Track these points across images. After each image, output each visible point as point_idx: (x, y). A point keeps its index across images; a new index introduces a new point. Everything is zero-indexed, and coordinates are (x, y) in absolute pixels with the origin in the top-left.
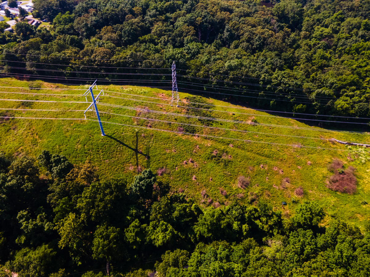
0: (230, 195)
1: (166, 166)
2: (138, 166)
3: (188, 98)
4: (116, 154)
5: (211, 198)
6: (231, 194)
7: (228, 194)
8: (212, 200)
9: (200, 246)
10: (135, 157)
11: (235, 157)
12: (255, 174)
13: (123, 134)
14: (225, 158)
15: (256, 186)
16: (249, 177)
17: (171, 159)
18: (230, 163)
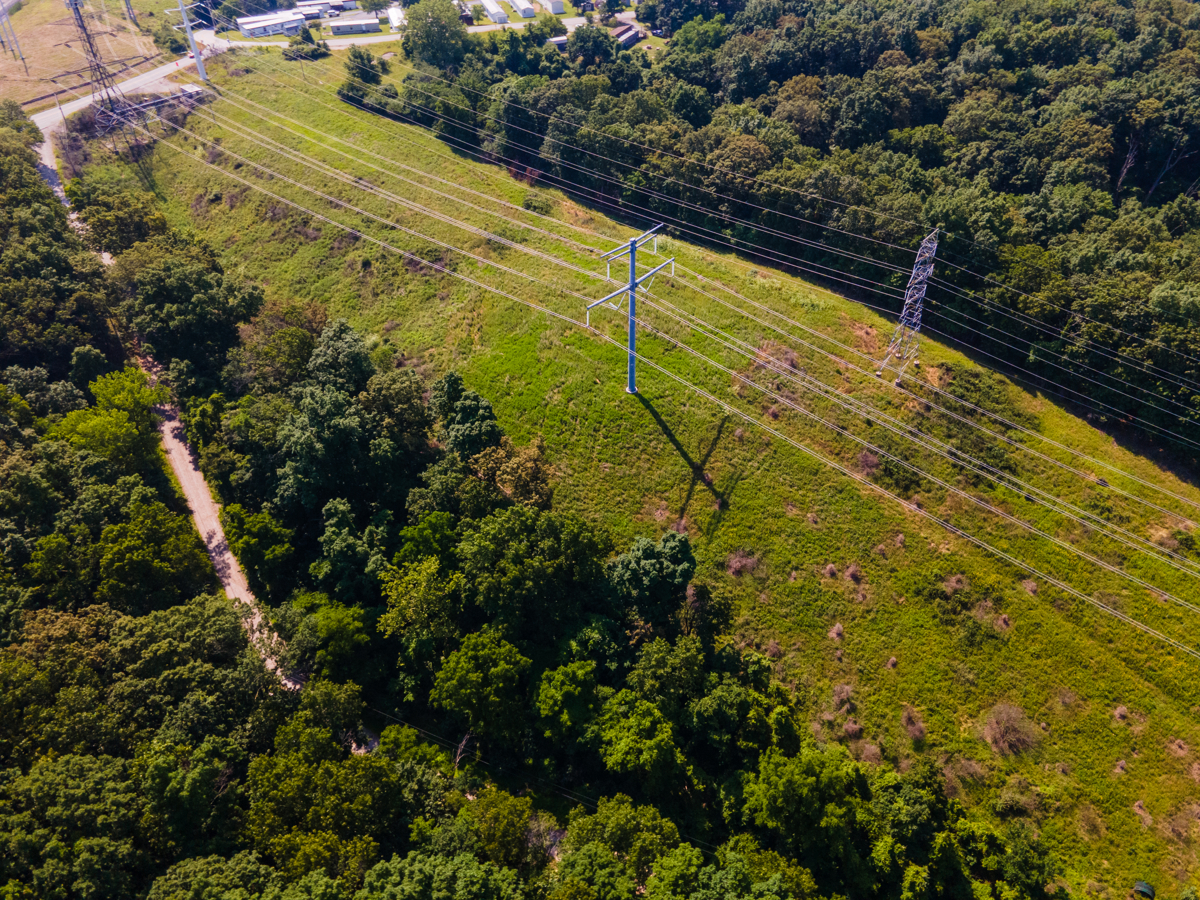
0: (934, 745)
1: (765, 554)
2: (681, 517)
3: (949, 370)
4: (639, 458)
5: (862, 723)
6: (941, 745)
7: (930, 738)
8: (861, 730)
9: (741, 844)
10: (686, 487)
11: (1024, 631)
12: (1073, 726)
13: (683, 408)
14: (983, 616)
15: (1058, 772)
16: (1043, 724)
17: (791, 541)
18: (995, 642)
